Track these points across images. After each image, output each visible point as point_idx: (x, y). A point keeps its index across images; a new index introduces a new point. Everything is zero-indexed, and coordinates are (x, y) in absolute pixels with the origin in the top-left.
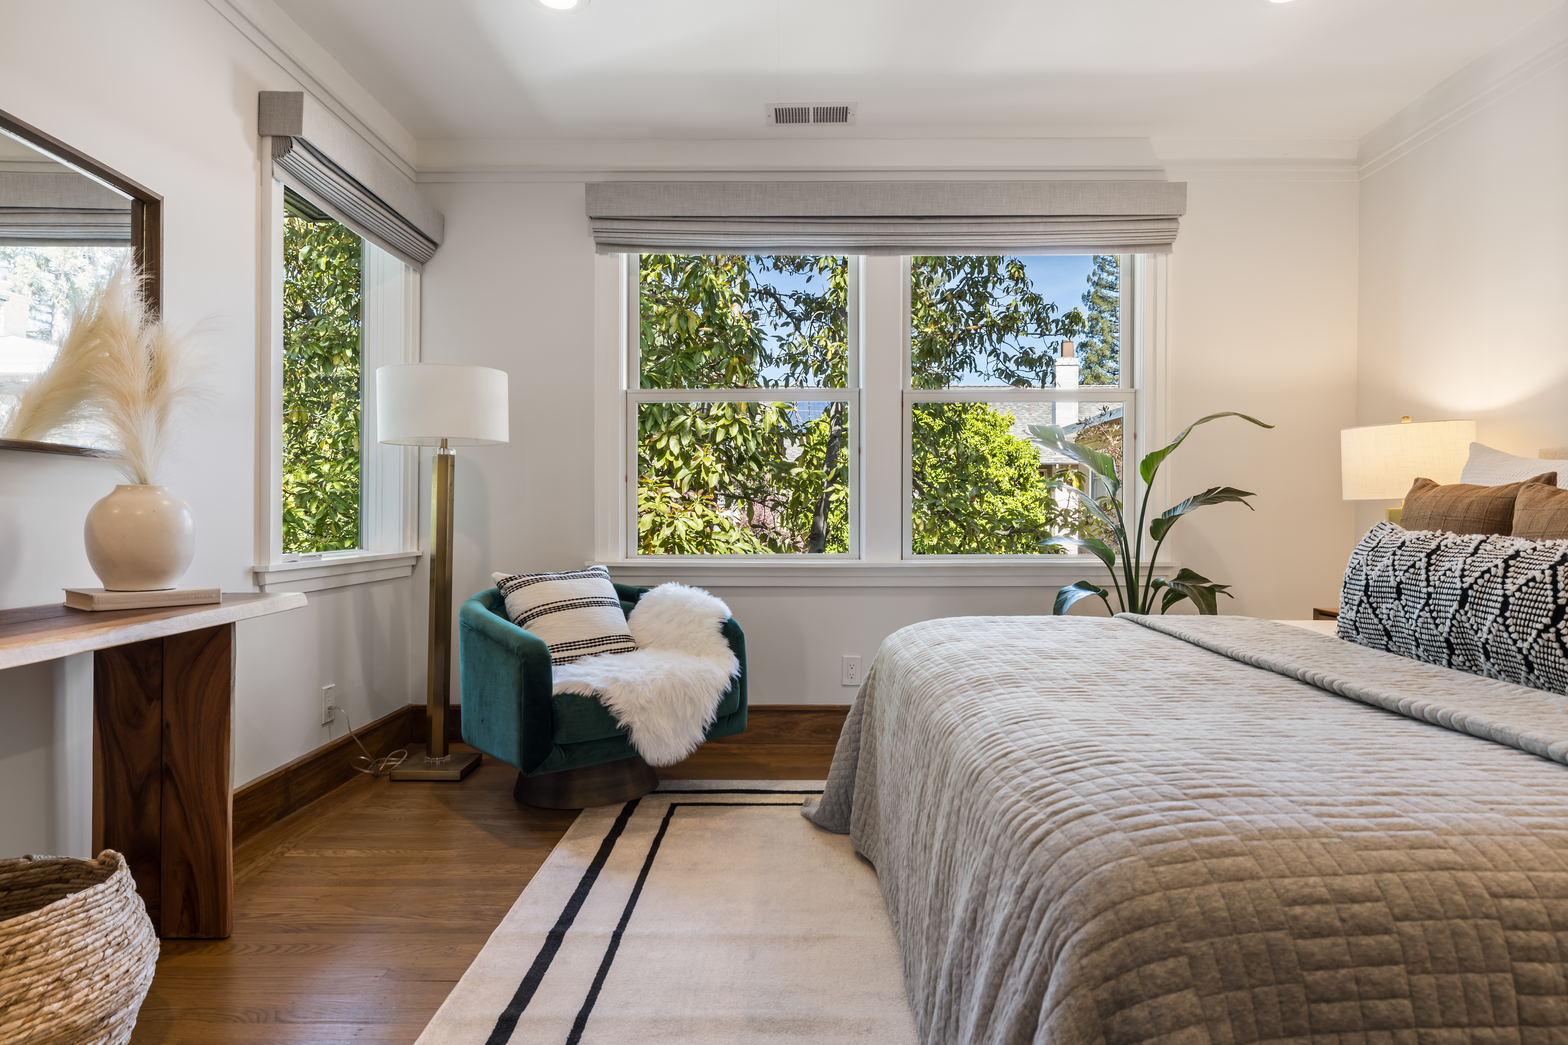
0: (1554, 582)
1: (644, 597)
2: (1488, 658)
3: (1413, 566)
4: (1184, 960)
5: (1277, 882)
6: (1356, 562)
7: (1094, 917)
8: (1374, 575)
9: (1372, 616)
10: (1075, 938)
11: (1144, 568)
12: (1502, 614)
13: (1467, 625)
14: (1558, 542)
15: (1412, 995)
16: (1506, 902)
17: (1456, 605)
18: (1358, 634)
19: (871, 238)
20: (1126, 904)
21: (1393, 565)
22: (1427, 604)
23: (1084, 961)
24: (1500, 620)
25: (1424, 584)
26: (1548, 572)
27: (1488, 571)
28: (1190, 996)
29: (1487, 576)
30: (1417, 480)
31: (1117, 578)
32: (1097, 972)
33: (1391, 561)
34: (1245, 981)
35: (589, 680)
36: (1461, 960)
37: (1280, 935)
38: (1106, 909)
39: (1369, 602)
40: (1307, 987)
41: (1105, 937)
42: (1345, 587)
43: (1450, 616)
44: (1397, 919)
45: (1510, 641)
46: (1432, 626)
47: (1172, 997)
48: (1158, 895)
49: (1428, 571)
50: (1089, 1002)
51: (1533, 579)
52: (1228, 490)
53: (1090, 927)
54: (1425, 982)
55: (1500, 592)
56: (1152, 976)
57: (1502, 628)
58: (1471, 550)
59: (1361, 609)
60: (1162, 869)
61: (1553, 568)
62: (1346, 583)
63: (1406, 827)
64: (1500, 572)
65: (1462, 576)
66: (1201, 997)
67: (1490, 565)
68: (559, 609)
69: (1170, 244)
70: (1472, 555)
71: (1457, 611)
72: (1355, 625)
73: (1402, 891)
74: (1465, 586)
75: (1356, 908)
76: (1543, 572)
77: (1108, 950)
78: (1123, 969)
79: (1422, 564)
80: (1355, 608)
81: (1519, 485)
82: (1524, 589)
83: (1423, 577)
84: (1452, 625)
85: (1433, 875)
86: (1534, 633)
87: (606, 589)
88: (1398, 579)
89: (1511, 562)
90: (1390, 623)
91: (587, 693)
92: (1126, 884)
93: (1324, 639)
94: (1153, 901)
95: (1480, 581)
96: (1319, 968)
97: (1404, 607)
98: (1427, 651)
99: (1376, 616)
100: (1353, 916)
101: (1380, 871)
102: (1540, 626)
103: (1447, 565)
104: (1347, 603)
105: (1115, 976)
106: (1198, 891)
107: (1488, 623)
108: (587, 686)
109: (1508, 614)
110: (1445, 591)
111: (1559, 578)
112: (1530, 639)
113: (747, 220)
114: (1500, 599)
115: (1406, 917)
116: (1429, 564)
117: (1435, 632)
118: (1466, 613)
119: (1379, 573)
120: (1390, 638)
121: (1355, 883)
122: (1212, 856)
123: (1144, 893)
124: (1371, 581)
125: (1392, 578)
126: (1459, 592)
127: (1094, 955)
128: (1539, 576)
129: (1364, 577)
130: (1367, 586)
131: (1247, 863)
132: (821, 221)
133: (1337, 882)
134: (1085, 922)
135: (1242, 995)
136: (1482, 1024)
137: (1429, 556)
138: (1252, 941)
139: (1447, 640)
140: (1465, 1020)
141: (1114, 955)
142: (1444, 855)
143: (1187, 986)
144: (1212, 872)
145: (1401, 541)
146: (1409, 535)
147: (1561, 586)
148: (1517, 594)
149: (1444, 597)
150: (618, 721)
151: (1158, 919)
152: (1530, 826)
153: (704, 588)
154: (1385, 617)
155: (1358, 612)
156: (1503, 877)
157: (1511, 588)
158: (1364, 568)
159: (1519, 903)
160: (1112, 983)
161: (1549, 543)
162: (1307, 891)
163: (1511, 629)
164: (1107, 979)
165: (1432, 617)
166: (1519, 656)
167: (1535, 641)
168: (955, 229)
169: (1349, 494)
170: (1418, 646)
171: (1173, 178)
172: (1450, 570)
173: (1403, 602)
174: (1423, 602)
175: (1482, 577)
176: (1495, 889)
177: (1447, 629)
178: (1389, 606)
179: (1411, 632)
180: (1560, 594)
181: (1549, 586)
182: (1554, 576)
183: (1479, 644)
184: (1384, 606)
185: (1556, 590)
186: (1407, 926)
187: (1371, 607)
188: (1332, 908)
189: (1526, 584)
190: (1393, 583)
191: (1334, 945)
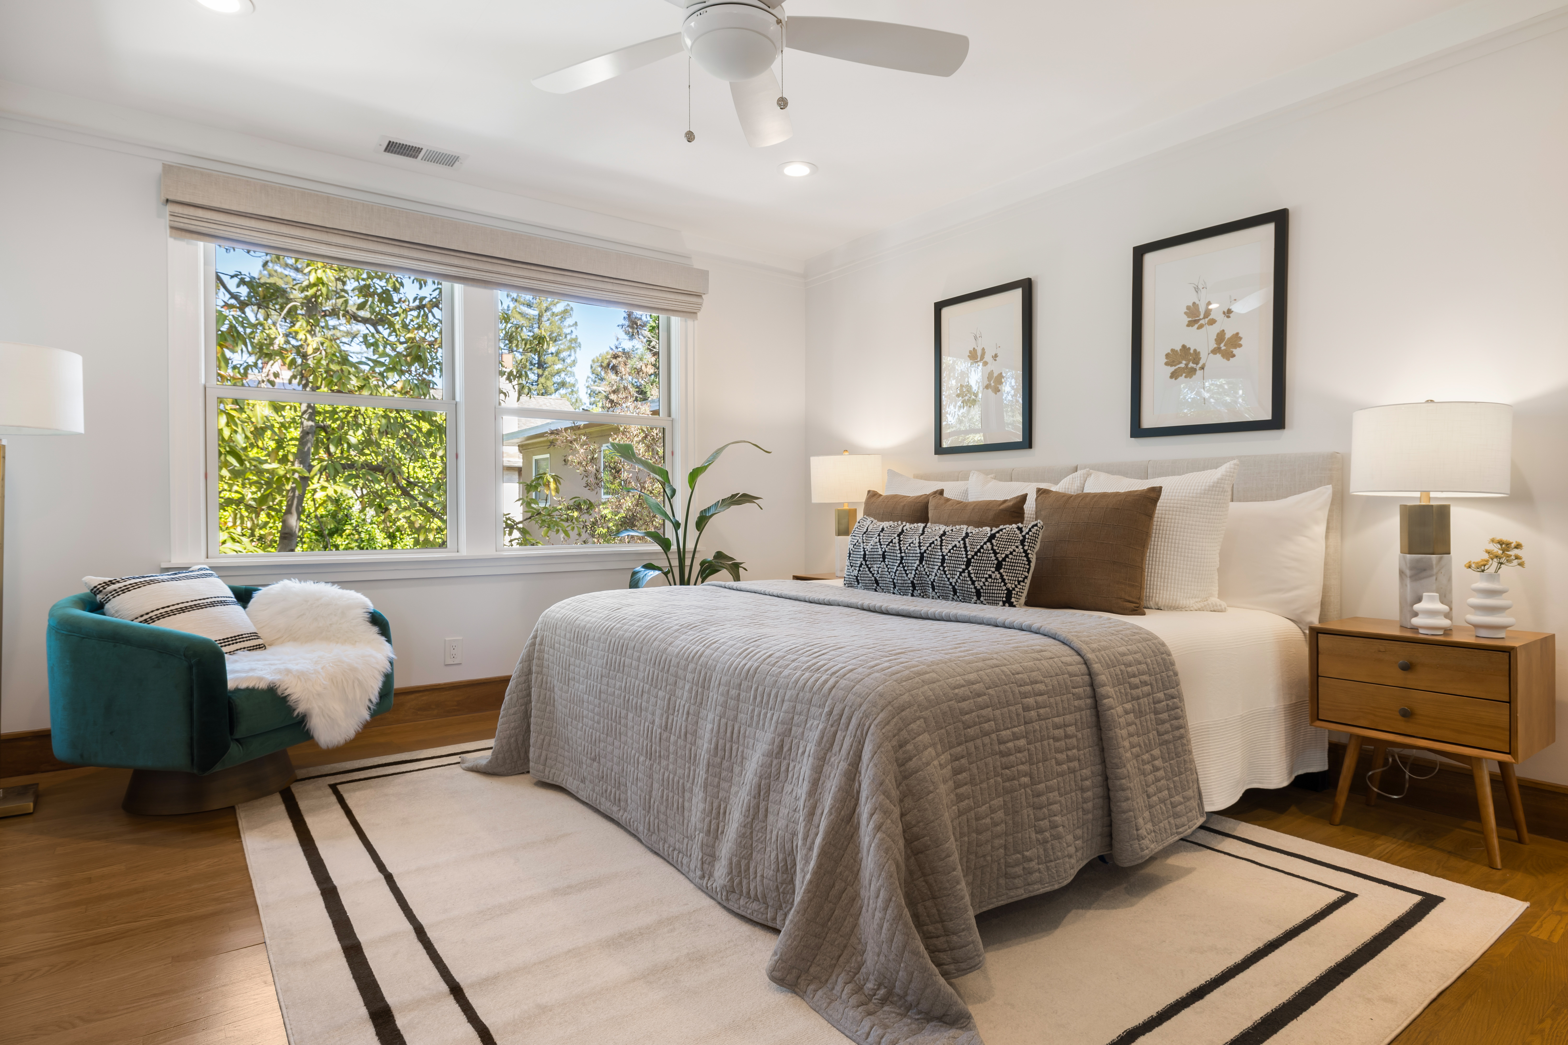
0: (965, 547)
1: (256, 596)
2: (934, 589)
3: (891, 542)
4: (922, 720)
5: (947, 681)
6: (856, 541)
7: (882, 710)
8: (869, 548)
9: (868, 572)
10: (876, 722)
11: (689, 552)
12: (942, 565)
13: (924, 573)
14: (962, 526)
15: (994, 720)
16: (1017, 676)
17: (918, 562)
18: (858, 584)
19: (470, 271)
20: (895, 701)
21: (880, 542)
22: (901, 563)
23: (884, 731)
24: (941, 568)
25: (899, 552)
26: (962, 542)
27: (933, 543)
28: (926, 735)
29: (933, 545)
30: (869, 492)
31: (671, 560)
32: (890, 734)
33: (877, 540)
34: (944, 725)
35: (259, 673)
36: (1007, 701)
37: (953, 702)
38: (887, 706)
39: (866, 564)
40: (963, 723)
41: (890, 717)
42: (849, 556)
43: (914, 568)
44: (987, 689)
45: (946, 579)
46: (905, 575)
47: (921, 737)
48: (907, 694)
49: (900, 544)
50: (890, 748)
51: (955, 546)
52: (744, 495)
53: (881, 715)
54: (998, 712)
55: (940, 554)
56: (912, 730)
57: (942, 573)
58: (921, 532)
59: (861, 569)
60: (904, 683)
61: (963, 539)
62: (850, 554)
63: (977, 654)
64: (939, 543)
65: (920, 546)
66: (930, 735)
67: (933, 539)
68: (183, 610)
69: (696, 313)
70: (922, 534)
71: (918, 565)
72: (857, 579)
73: (986, 677)
74: (922, 551)
75: (974, 686)
76: (959, 542)
77: (892, 723)
78: (900, 730)
79: (896, 541)
80: (857, 568)
81: (928, 496)
82: (952, 551)
83: (898, 548)
84: (916, 573)
85: (994, 669)
86: (958, 574)
87: (221, 589)
88: (883, 550)
89: (943, 538)
90: (879, 575)
91: (263, 685)
92: (892, 693)
93: (837, 588)
94: (906, 697)
95: (929, 548)
96: (967, 714)
97: (887, 566)
98: (900, 589)
99: (871, 572)
100: (974, 690)
101: (978, 671)
102: (961, 570)
103: (910, 541)
104: (852, 566)
105: (897, 734)
106: (921, 690)
107: (935, 571)
108: (261, 679)
109: (945, 565)
110: (911, 555)
111: (967, 545)
112: (956, 577)
113: (351, 235)
114: (941, 557)
115: (989, 688)
116: (900, 541)
117: (906, 578)
118: (923, 566)
119: (871, 547)
120: (878, 584)
121: (972, 677)
122: (921, 675)
123: (901, 695)
124: (867, 552)
125: (880, 549)
126: (919, 555)
127: (887, 727)
128: (958, 545)
129: (862, 550)
130: (865, 555)
131: (934, 675)
132: (425, 249)
133: (966, 677)
134: (878, 714)
135: (943, 731)
136: (1015, 727)
137: (899, 535)
138: (944, 707)
139: (912, 582)
140: (1010, 726)
141: (896, 725)
142: (995, 661)
143: (925, 732)
144: (923, 681)
145: (881, 527)
146: (886, 524)
147: (968, 549)
148: (949, 554)
149: (911, 558)
150: (294, 710)
151: (910, 705)
152: (1013, 647)
153: (334, 583)
154: (876, 572)
155: (859, 570)
156: (1014, 667)
157: (945, 551)
158: (862, 544)
159: (1020, 676)
160: (897, 737)
161: (958, 527)
162: (958, 683)
163: (947, 573)
164: (894, 736)
165: (904, 570)
166: (950, 587)
167: (959, 578)
168: (543, 276)
169: (816, 499)
170: (895, 588)
171: (698, 264)
172: (912, 543)
173: (887, 563)
174: (899, 562)
175: (930, 546)
176: (1013, 672)
177: (913, 576)
178: (878, 566)
179: (891, 580)
180: (969, 553)
181: (963, 549)
182: (965, 544)
183: (930, 583)
184: (875, 566)
185: (966, 551)
186: (990, 691)
187: (868, 567)
188: (967, 688)
189: (952, 549)
190: (881, 553)
191: (970, 703)
